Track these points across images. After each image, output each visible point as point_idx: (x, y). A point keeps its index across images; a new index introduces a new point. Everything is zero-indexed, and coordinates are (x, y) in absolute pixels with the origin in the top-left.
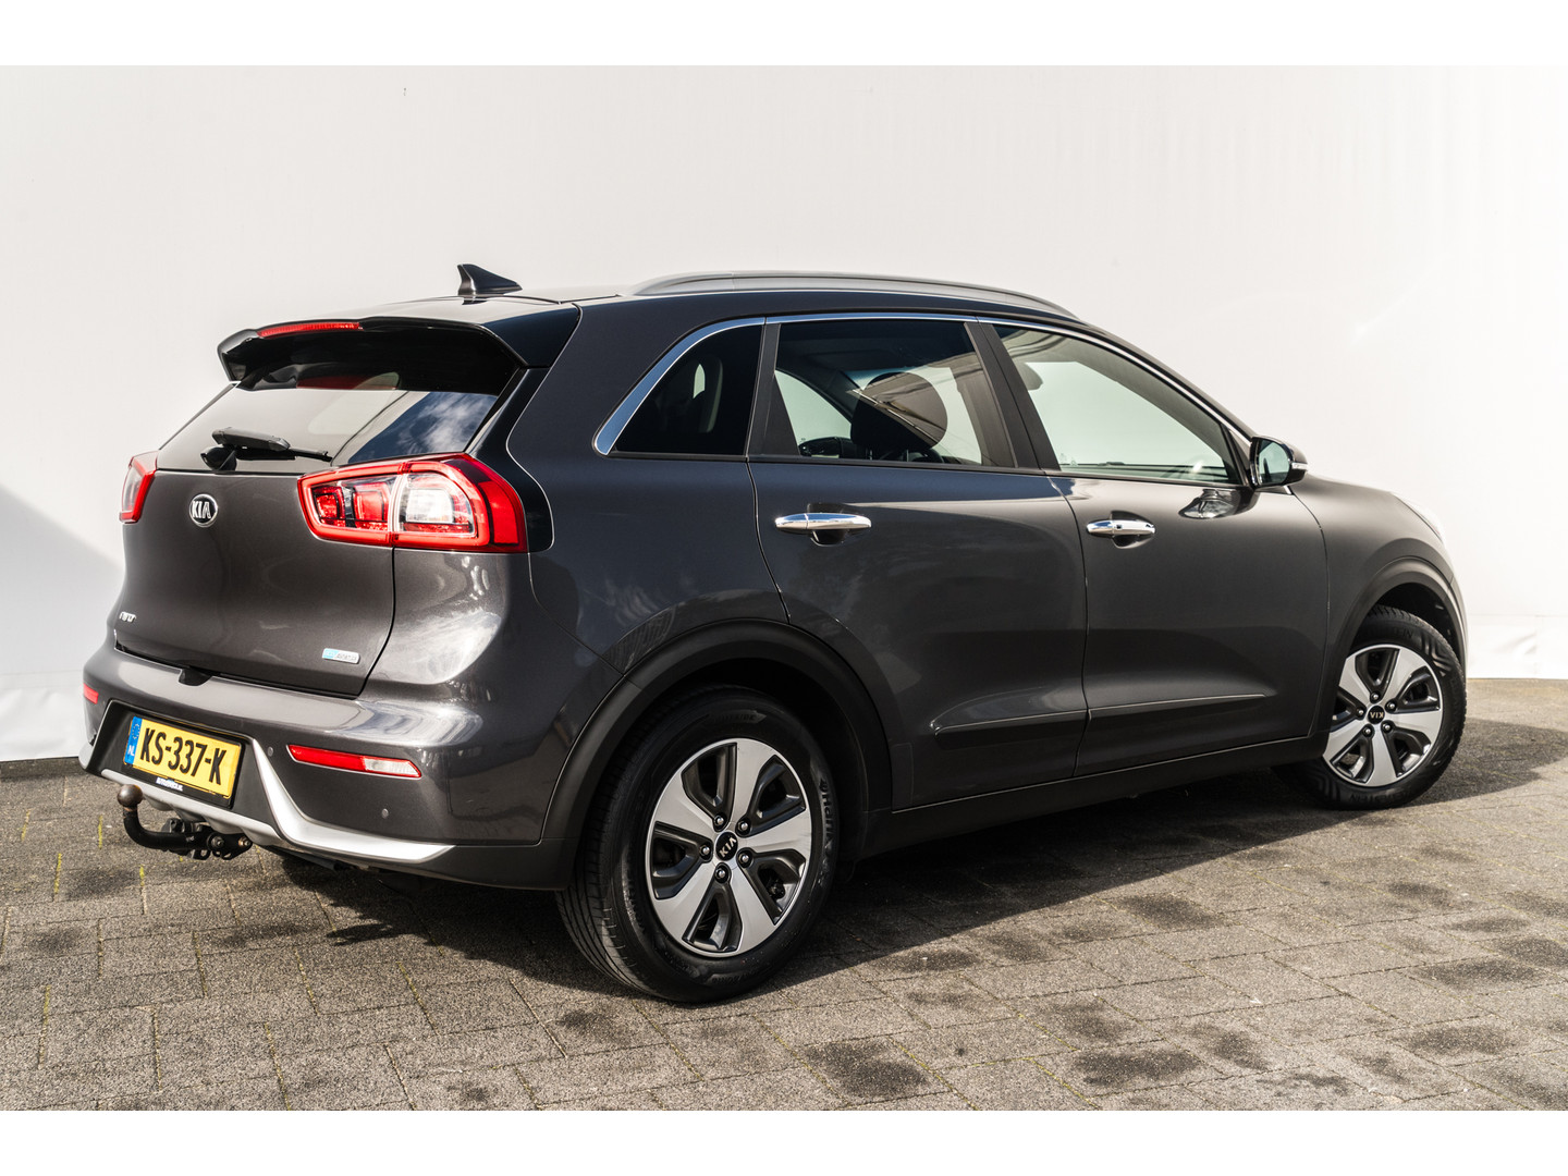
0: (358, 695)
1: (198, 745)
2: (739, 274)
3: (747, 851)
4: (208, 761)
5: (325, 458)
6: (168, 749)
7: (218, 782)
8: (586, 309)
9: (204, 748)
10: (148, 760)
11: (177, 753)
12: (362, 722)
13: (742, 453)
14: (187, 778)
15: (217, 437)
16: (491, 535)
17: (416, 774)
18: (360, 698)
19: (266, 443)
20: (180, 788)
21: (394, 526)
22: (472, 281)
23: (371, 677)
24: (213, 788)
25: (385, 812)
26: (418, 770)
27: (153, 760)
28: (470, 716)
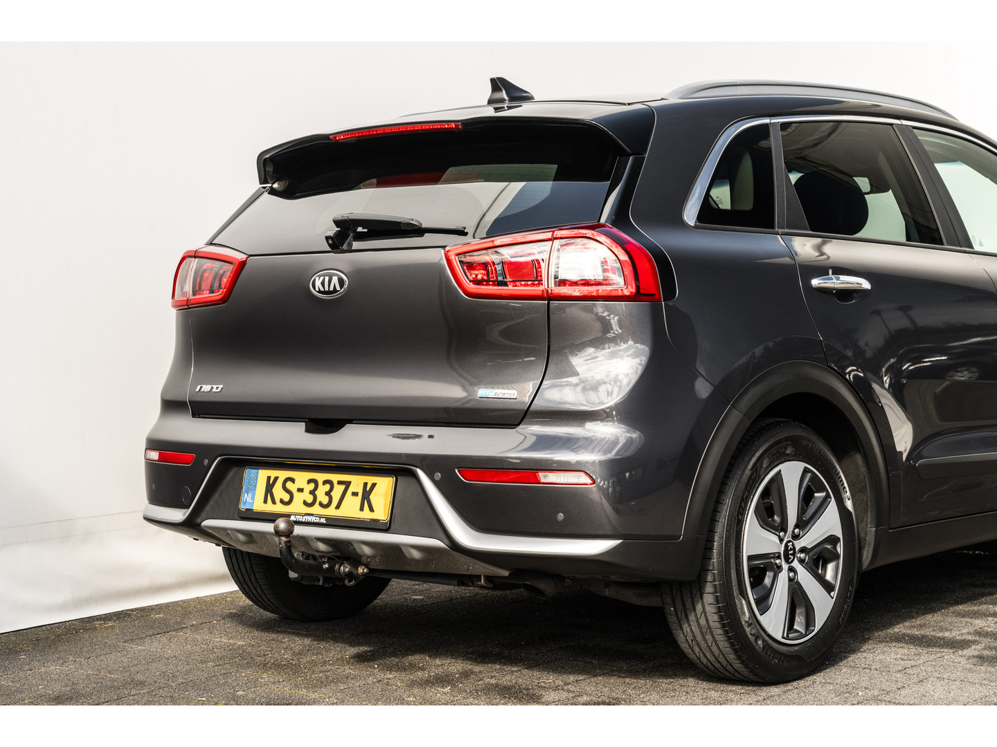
0: (518, 425)
1: (340, 483)
2: (743, 82)
3: (803, 550)
4: (355, 494)
5: (462, 233)
6: (301, 490)
7: (371, 509)
8: (658, 108)
9: (348, 484)
10: (274, 502)
11: (313, 492)
12: (527, 447)
13: (773, 228)
14: (331, 512)
15: (337, 223)
16: (638, 288)
17: (589, 481)
18: (521, 426)
19: (399, 223)
20: (323, 521)
21: (549, 285)
22: (504, 91)
23: (531, 409)
24: (366, 515)
25: (561, 516)
26: (591, 478)
27: (282, 501)
28: (628, 435)
